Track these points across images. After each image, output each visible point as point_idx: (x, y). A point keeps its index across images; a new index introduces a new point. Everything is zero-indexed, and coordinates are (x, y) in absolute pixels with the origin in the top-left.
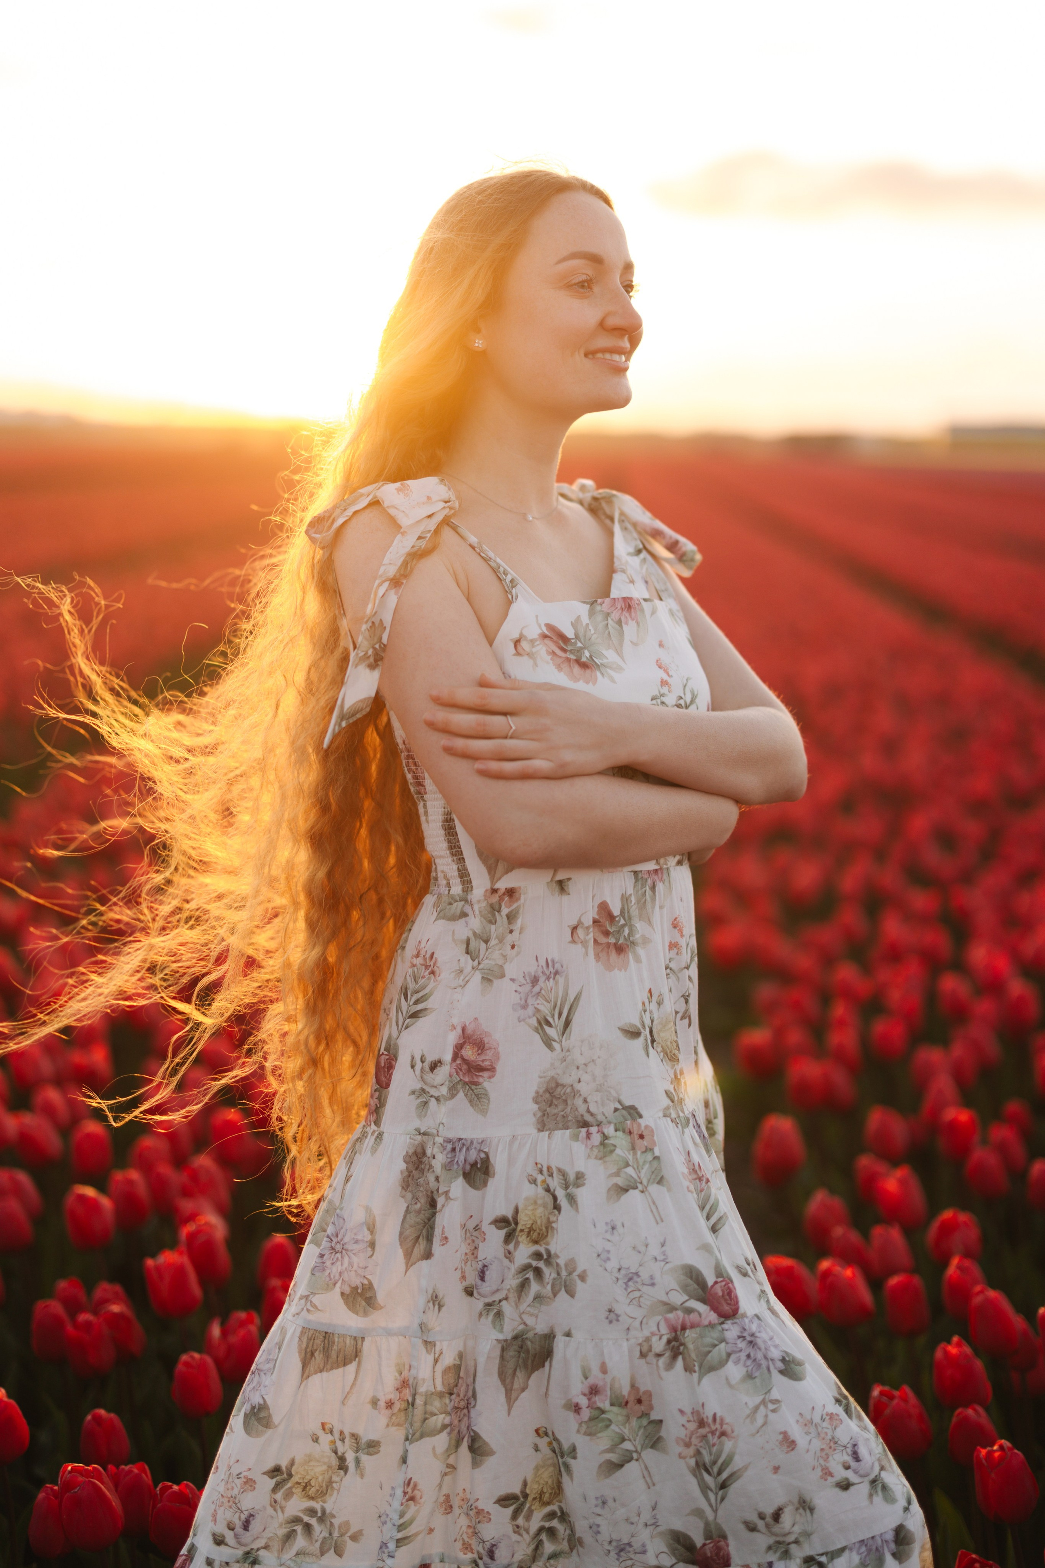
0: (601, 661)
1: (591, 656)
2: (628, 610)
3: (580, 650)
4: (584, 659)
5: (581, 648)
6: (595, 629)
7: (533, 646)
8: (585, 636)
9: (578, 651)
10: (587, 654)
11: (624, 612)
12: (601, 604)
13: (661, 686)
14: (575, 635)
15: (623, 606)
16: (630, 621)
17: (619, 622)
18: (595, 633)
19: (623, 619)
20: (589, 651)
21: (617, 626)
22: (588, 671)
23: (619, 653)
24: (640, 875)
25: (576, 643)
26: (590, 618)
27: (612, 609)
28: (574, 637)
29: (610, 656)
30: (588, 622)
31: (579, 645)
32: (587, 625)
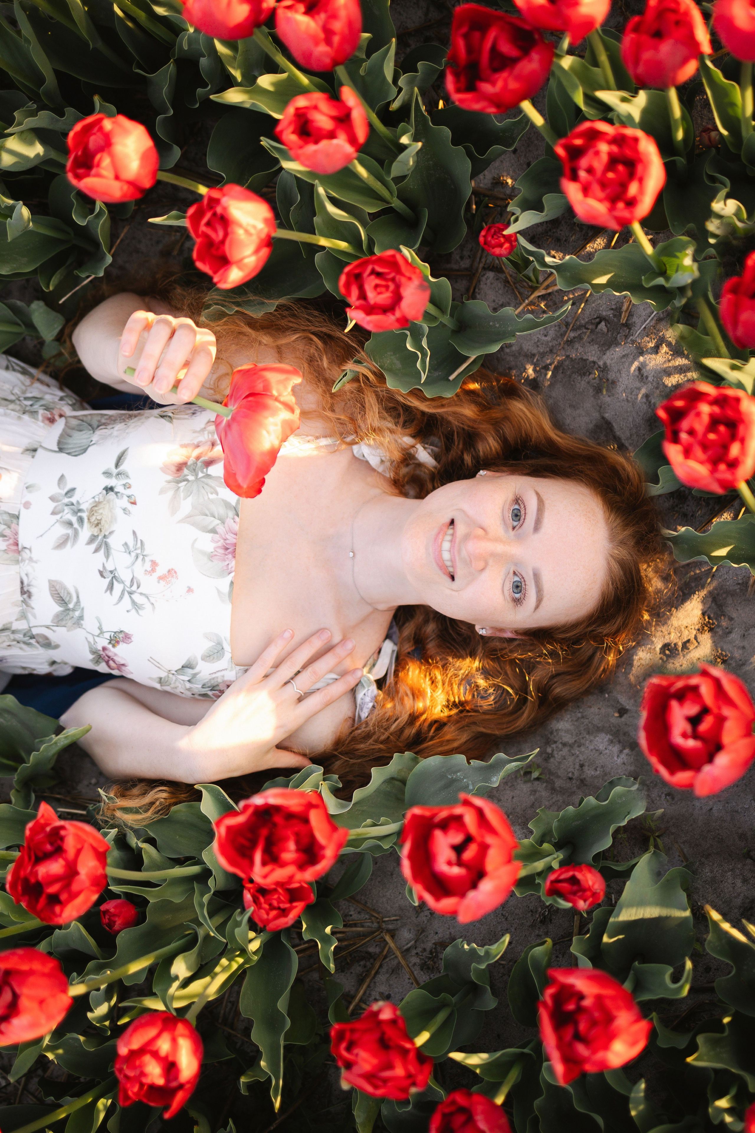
0: (182, 489)
1: (187, 480)
2: (224, 546)
3: (194, 471)
4: (186, 471)
5: (197, 475)
6: (212, 501)
7: (209, 433)
8: (207, 484)
9: (194, 470)
10: (191, 478)
11: (222, 541)
12: (233, 519)
13: (152, 561)
14: (209, 475)
15: (227, 542)
16: (214, 545)
17: (214, 531)
18: (209, 498)
19: (217, 537)
20: (193, 481)
21: (211, 527)
22: (174, 469)
23: (188, 519)
24: (15, 521)
25: (202, 472)
26: (223, 500)
27: (227, 529)
28: (209, 473)
29: (186, 506)
30: (220, 496)
31: (200, 475)
32: (217, 494)
